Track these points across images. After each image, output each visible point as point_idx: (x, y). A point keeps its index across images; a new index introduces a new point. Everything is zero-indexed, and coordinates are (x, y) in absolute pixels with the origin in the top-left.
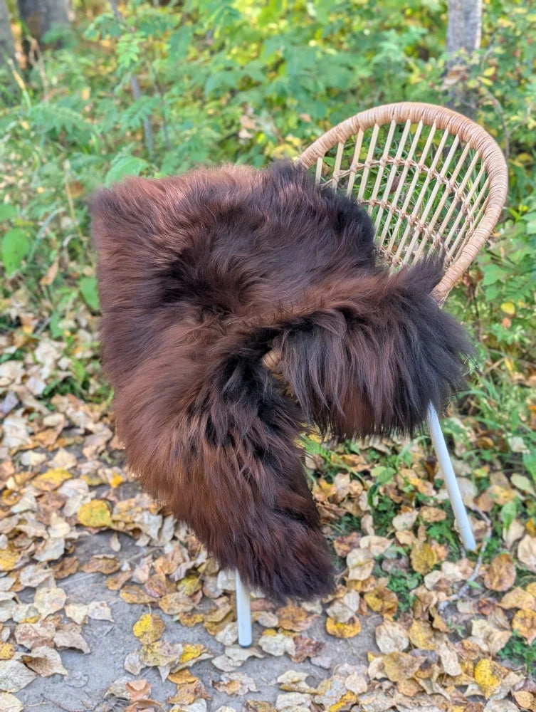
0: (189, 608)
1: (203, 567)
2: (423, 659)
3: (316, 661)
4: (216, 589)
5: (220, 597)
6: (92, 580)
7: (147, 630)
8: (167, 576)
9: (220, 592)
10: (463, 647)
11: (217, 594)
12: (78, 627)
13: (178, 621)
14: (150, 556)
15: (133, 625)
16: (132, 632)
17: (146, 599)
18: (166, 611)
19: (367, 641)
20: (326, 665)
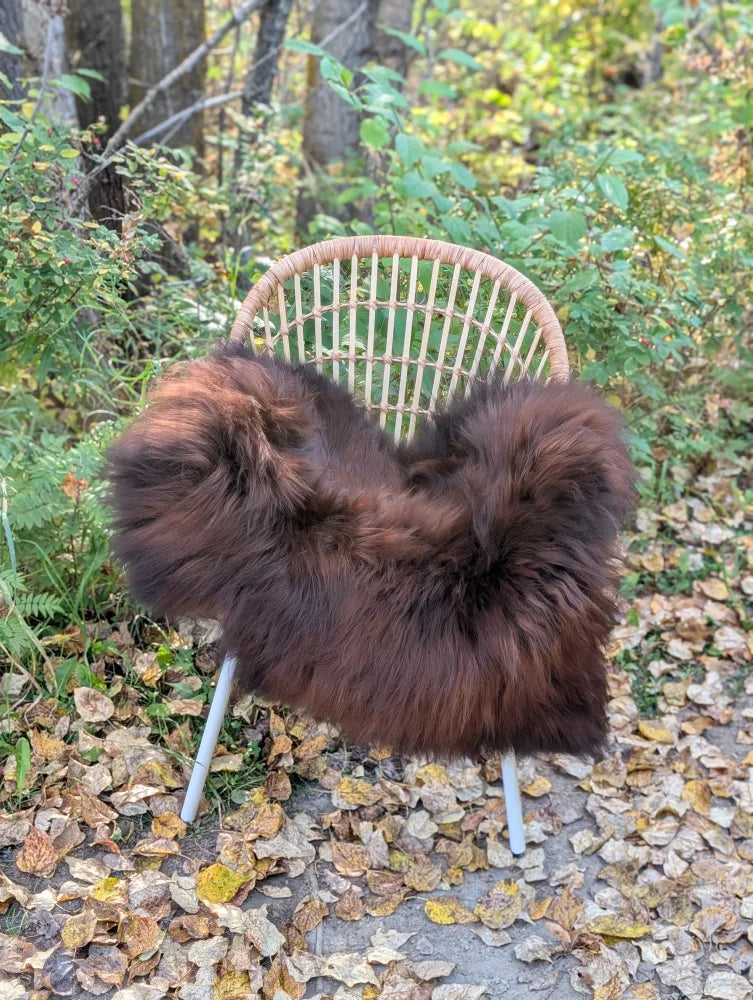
0: (438, 871)
1: (388, 835)
2: (618, 754)
3: (567, 819)
4: (421, 842)
5: (435, 844)
6: (330, 931)
7: (449, 912)
8: (371, 868)
9: (432, 841)
10: (617, 729)
11: (430, 845)
12: (406, 962)
13: (452, 885)
14: (327, 871)
15: (430, 921)
16: (440, 925)
17: (397, 897)
18: (429, 889)
19: (561, 780)
20: (576, 816)
